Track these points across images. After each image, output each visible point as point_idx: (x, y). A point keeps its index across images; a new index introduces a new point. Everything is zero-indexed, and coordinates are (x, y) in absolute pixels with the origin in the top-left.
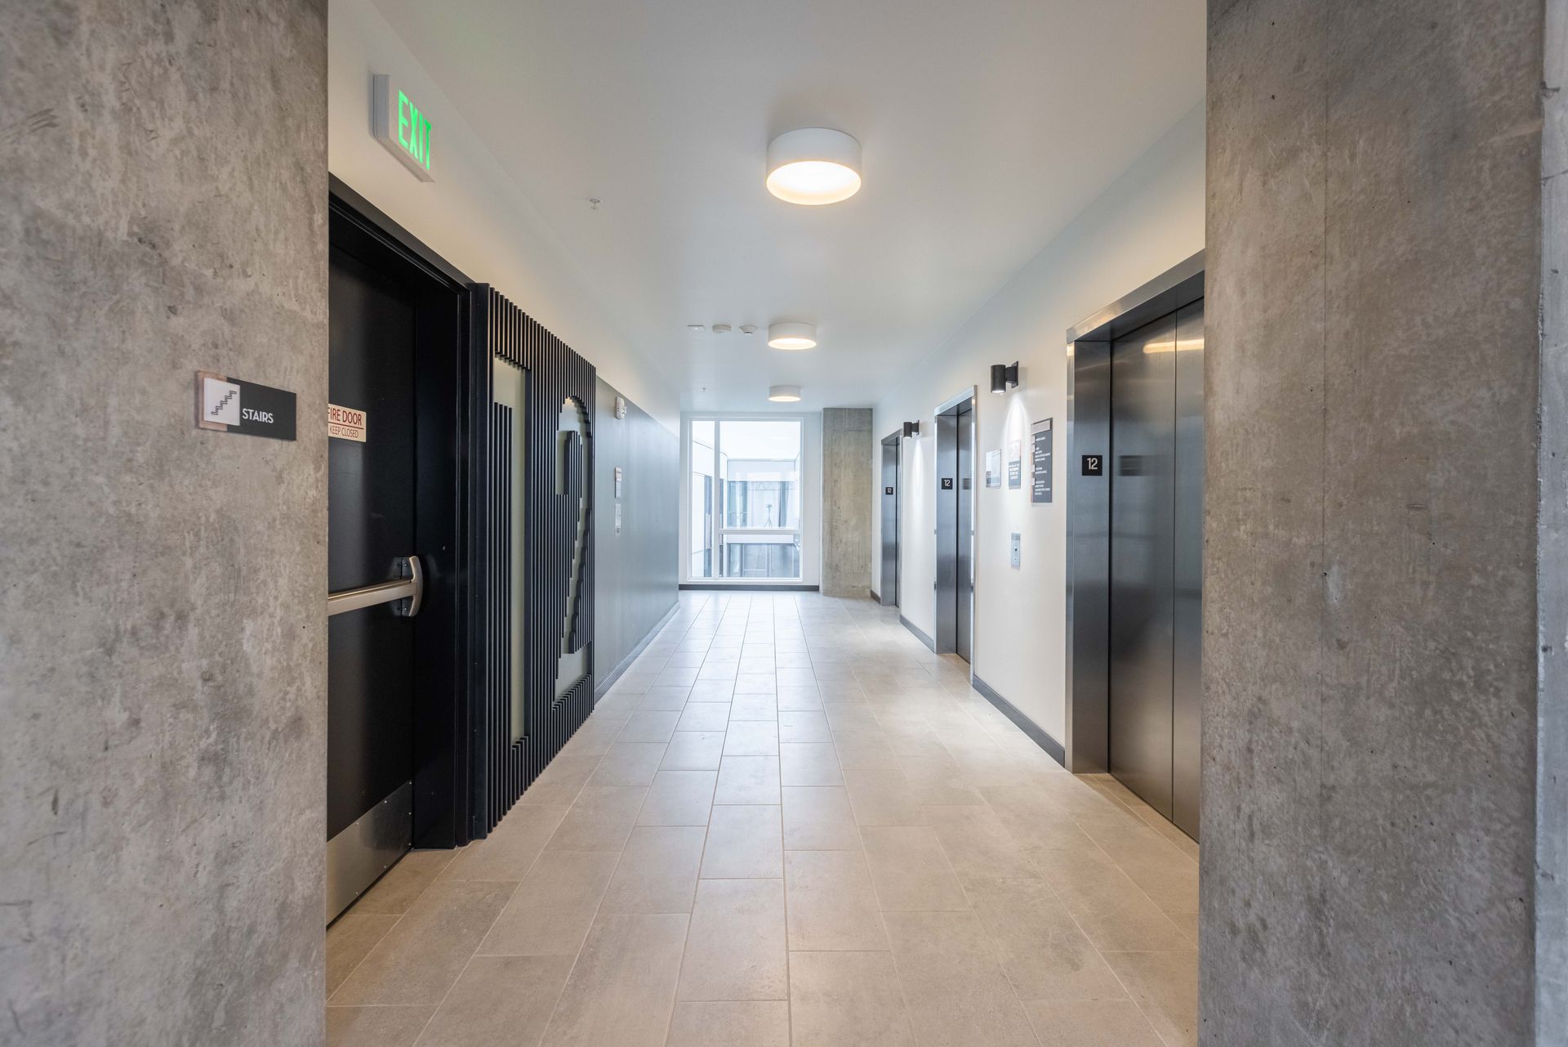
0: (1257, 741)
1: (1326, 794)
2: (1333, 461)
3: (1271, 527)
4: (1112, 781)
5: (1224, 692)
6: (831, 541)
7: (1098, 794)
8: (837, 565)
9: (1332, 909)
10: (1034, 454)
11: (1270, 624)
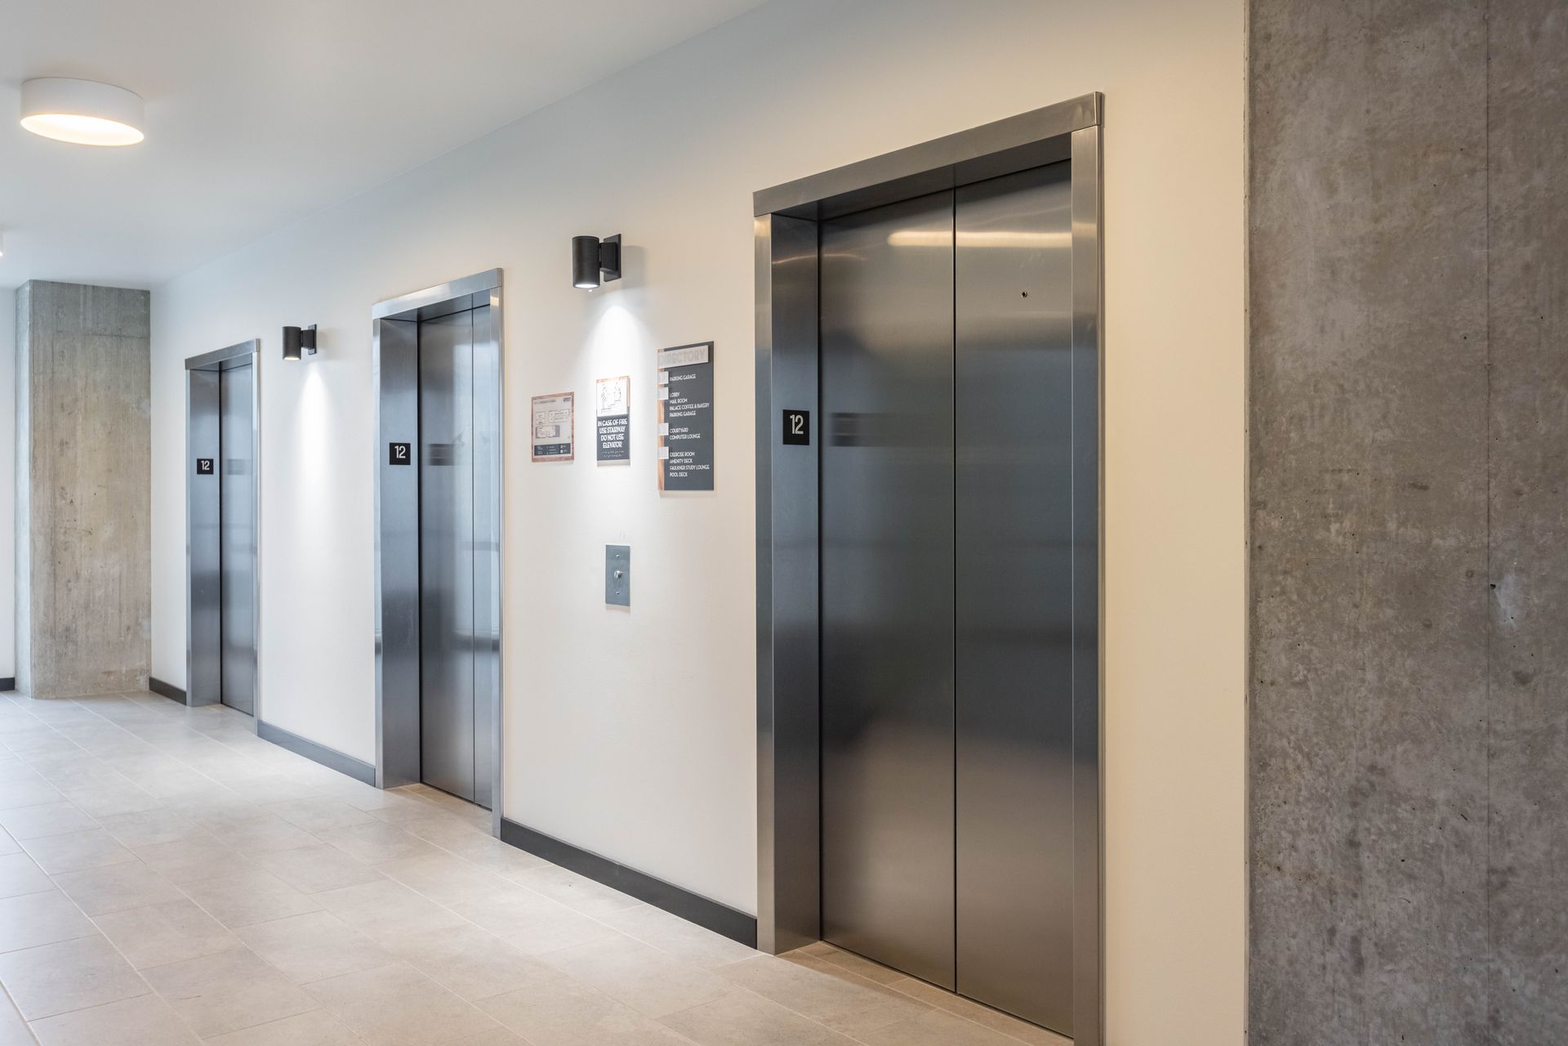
0: (1368, 830)
1: (1498, 880)
2: (1505, 434)
3: (1392, 526)
4: (835, 952)
5: (1298, 767)
6: (54, 575)
7: (836, 979)
8: (67, 629)
9: (1511, 1031)
10: (667, 404)
11: (1392, 660)
